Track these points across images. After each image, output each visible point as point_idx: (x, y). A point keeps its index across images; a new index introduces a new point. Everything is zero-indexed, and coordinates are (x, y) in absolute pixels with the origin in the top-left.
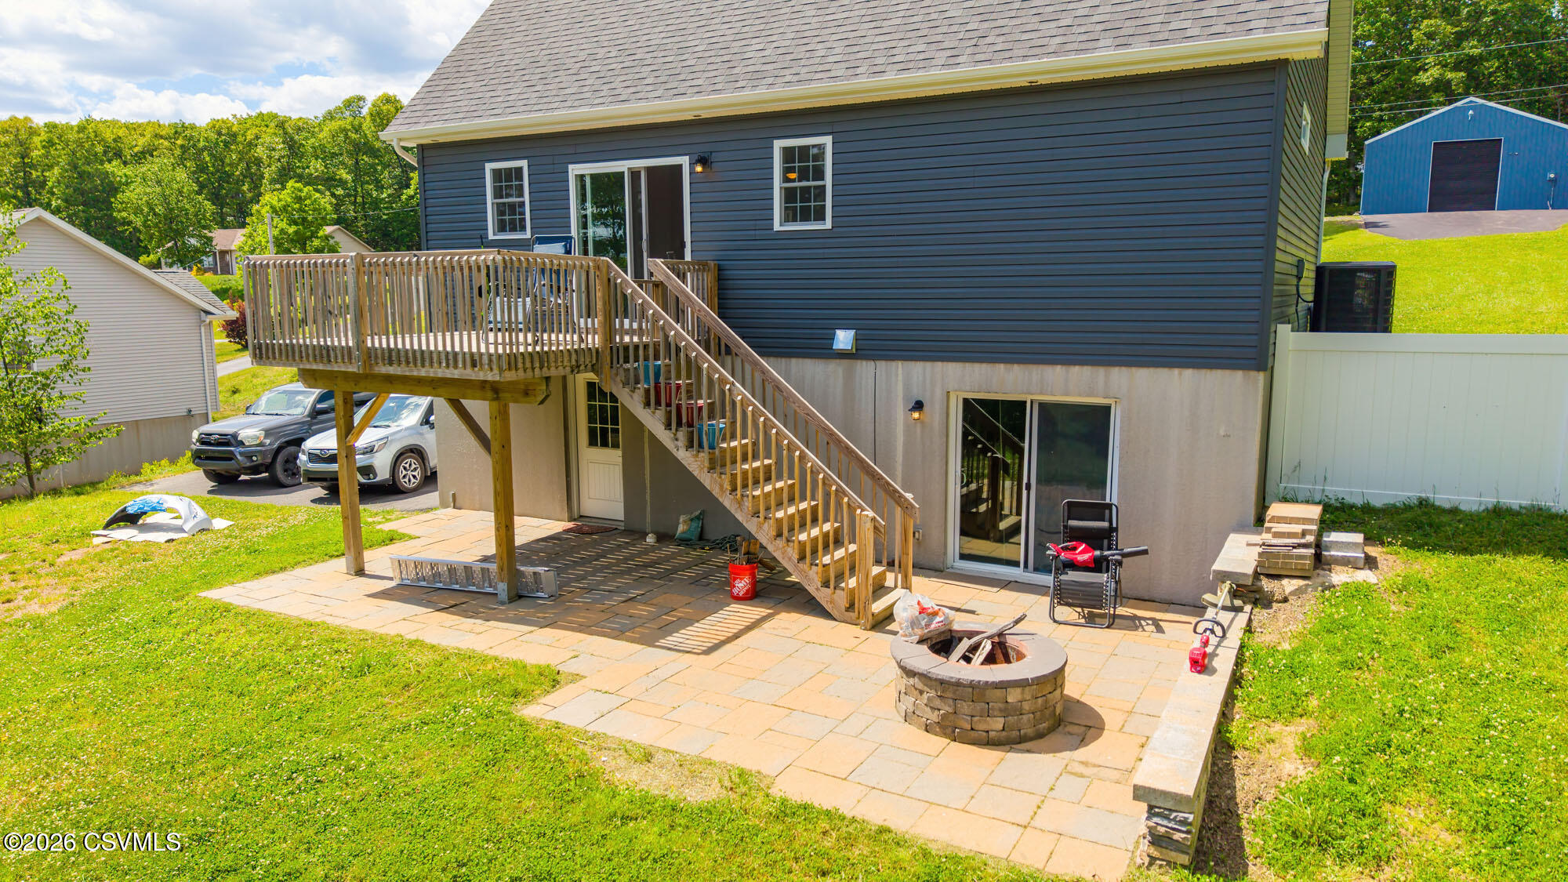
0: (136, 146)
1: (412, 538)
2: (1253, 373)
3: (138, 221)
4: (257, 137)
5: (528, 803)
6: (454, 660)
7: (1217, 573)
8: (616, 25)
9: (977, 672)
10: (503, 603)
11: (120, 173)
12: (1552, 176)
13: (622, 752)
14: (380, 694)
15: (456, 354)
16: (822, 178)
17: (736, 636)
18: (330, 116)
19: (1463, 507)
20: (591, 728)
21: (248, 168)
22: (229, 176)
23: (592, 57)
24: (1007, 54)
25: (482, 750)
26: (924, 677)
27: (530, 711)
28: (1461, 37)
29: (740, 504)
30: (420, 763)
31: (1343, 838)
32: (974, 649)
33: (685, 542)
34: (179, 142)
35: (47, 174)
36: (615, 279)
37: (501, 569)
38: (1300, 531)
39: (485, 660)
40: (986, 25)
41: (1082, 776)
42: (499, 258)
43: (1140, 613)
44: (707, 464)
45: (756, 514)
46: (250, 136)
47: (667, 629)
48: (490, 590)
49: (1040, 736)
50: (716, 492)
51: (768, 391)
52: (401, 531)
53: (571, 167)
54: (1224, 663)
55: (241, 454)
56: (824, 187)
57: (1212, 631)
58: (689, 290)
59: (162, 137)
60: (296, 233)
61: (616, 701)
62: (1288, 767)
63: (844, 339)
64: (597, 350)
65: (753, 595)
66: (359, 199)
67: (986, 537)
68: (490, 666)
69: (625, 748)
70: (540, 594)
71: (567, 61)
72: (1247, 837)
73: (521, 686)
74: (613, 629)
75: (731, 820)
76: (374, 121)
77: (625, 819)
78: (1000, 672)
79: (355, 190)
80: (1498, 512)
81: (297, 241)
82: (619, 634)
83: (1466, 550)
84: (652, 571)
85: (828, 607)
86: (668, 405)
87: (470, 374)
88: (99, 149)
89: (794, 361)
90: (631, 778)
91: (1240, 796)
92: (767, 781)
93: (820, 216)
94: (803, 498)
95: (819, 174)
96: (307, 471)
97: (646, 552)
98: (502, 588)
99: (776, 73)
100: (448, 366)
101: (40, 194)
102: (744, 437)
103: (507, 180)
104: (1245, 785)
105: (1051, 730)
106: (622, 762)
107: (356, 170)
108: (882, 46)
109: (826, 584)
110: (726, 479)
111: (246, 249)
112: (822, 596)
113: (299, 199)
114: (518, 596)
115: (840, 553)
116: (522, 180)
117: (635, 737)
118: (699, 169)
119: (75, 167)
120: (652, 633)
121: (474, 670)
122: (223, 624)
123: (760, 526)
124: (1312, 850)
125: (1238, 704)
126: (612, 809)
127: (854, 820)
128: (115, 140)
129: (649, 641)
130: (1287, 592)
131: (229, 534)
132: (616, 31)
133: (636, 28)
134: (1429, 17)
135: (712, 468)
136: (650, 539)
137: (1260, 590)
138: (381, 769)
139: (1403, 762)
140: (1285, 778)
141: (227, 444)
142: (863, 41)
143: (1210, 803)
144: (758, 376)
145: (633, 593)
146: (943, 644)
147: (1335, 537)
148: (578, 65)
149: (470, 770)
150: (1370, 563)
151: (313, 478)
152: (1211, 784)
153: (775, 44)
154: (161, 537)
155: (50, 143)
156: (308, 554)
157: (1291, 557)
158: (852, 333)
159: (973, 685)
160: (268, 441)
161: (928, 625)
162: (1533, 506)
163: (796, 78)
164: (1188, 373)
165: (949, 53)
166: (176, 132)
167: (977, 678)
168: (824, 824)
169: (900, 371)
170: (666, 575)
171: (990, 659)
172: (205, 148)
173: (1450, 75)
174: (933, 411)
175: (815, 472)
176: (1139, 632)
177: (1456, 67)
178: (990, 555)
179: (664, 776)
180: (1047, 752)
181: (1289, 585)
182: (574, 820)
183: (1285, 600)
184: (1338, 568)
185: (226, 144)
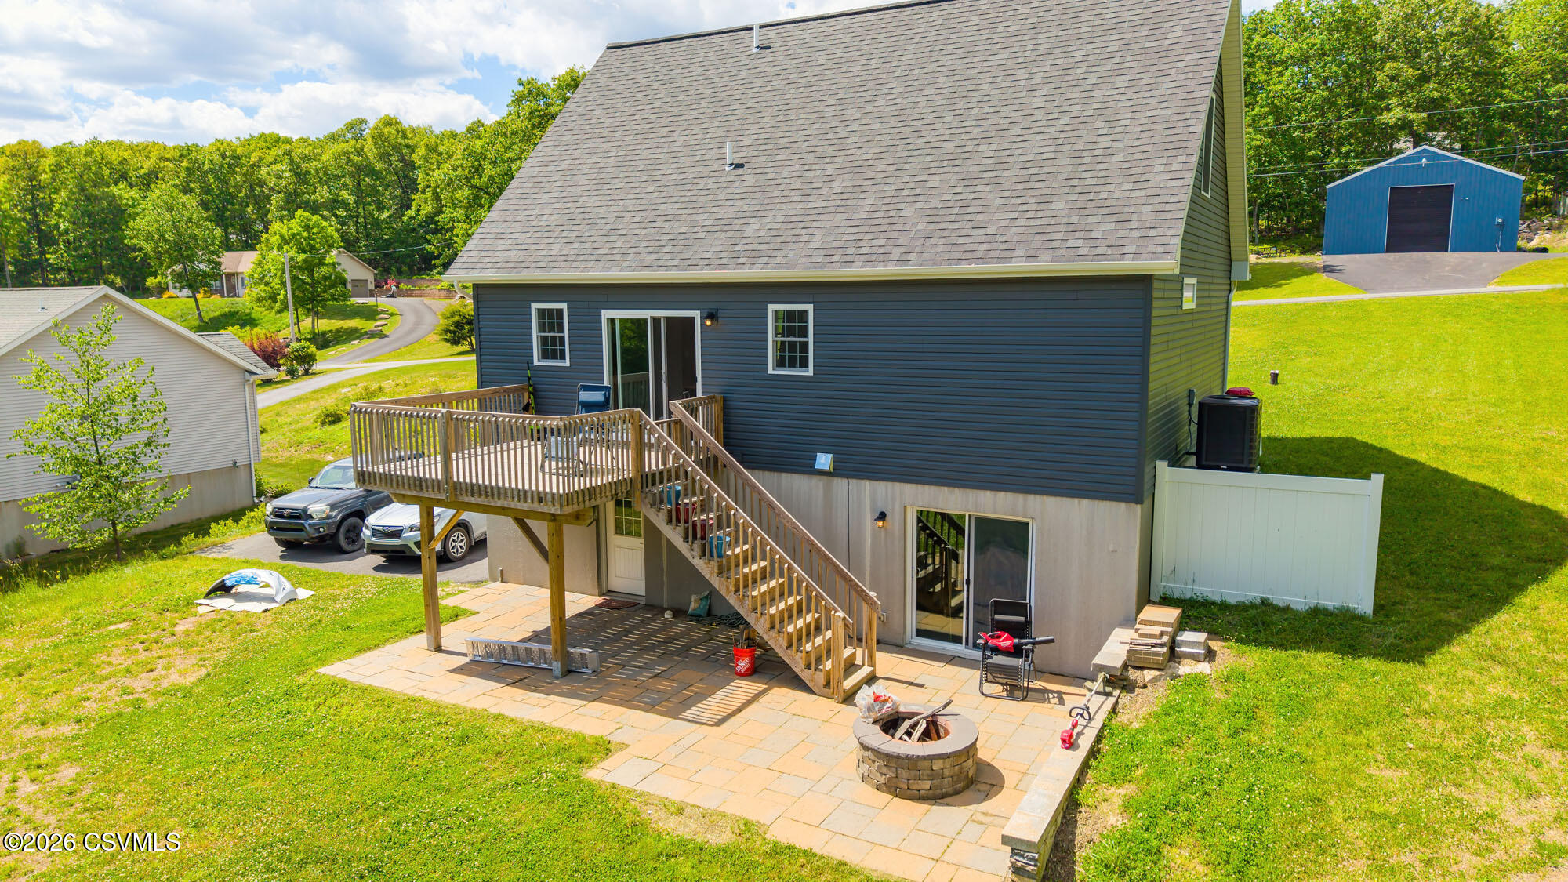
0: (142, 167)
1: (472, 613)
2: (1133, 505)
3: (148, 247)
4: (261, 159)
5: (600, 845)
6: (530, 731)
7: (1096, 665)
8: (638, 191)
9: (912, 747)
10: (557, 678)
11: (126, 196)
12: (1500, 220)
13: (662, 807)
14: (479, 760)
15: (525, 492)
16: (806, 336)
17: (740, 710)
18: (334, 138)
19: (1293, 606)
20: (638, 788)
21: (252, 189)
22: (233, 198)
23: (619, 220)
24: (946, 256)
25: (564, 804)
26: (875, 751)
27: (593, 774)
28: (1424, 79)
29: (742, 602)
30: (520, 815)
31: (1134, 868)
32: (914, 726)
33: (696, 617)
34: (184, 164)
35: (53, 196)
36: (646, 425)
37: (556, 651)
38: (1158, 633)
39: (554, 732)
40: (932, 226)
41: (982, 823)
42: (561, 423)
43: (1050, 686)
44: (716, 570)
45: (754, 610)
46: (254, 159)
47: (687, 703)
48: (545, 666)
49: (957, 793)
50: (723, 592)
51: (763, 512)
52: (463, 606)
53: (603, 312)
54: (1085, 743)
55: (310, 525)
56: (807, 343)
57: (1082, 716)
58: (700, 426)
59: (167, 160)
60: (305, 261)
61: (655, 766)
62: (1112, 820)
63: (824, 461)
64: (631, 479)
65: (752, 672)
66: (361, 220)
67: (940, 612)
68: (558, 738)
69: (664, 804)
70: (585, 670)
71: (599, 221)
72: (1078, 868)
73: (584, 754)
74: (646, 703)
75: (739, 857)
76: (376, 143)
77: (669, 856)
78: (932, 748)
79: (357, 211)
80: (1317, 612)
81: (306, 269)
82: (651, 707)
83: (1282, 646)
84: (671, 648)
85: (810, 684)
86: (686, 522)
87: (537, 507)
88: (106, 172)
89: (784, 475)
90: (672, 827)
91: (1078, 840)
92: (763, 829)
93: (804, 364)
94: (791, 594)
95: (803, 332)
96: (370, 545)
97: (665, 627)
98: (556, 666)
99: (769, 253)
100: (519, 500)
101: (48, 216)
102: (745, 543)
103: (551, 320)
104: (1083, 831)
105: (967, 787)
106: (662, 814)
107: (359, 192)
108: (852, 237)
109: (808, 666)
110: (732, 583)
111: (256, 276)
112: (806, 675)
113: (307, 228)
114: (568, 672)
115: (819, 641)
116: (562, 318)
117: (669, 795)
118: (708, 323)
119: (83, 189)
120: (675, 706)
121: (547, 740)
122: (344, 698)
123: (757, 620)
124: (1115, 876)
125: (1090, 772)
126: (659, 850)
127: (822, 856)
128: (120, 162)
129: (674, 714)
130: (1147, 679)
131: (314, 604)
132: (639, 196)
133: (655, 195)
134: (1393, 58)
135: (720, 573)
136: (668, 615)
137: (1127, 679)
138: (493, 819)
139: (1184, 816)
140: (1109, 827)
141: (299, 518)
142: (837, 231)
143: (1056, 845)
144: (756, 496)
145: (659, 669)
146: (890, 724)
147: (1187, 636)
148: (609, 227)
149: (556, 821)
150: (1210, 655)
151: (374, 550)
152: (1058, 832)
153: (769, 226)
154: (257, 607)
155: (59, 167)
156: (393, 630)
157: (1149, 654)
158: (830, 456)
159: (909, 758)
160: (334, 513)
161: (880, 710)
162: (1343, 607)
163: (784, 260)
164: (1085, 502)
165: (903, 250)
166: (181, 156)
167: (911, 753)
168: (802, 860)
169: (868, 487)
170: (682, 652)
171: (926, 735)
172: (210, 170)
173: (1412, 116)
174: (893, 520)
175: (800, 581)
176: (1046, 705)
177: (1418, 108)
178: (943, 631)
179: (692, 824)
180: (959, 805)
181: (1149, 675)
182: (634, 857)
183: (1145, 687)
184: (1185, 661)
185: (230, 165)
